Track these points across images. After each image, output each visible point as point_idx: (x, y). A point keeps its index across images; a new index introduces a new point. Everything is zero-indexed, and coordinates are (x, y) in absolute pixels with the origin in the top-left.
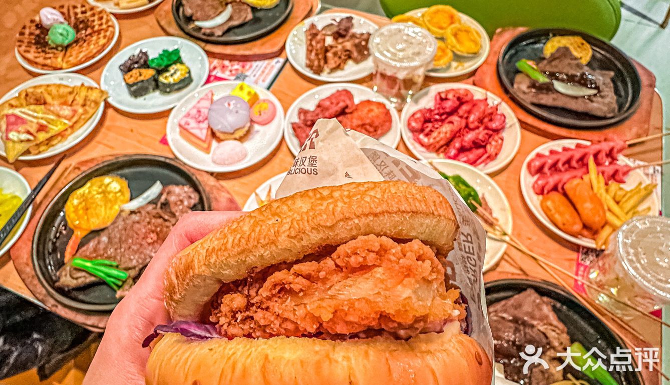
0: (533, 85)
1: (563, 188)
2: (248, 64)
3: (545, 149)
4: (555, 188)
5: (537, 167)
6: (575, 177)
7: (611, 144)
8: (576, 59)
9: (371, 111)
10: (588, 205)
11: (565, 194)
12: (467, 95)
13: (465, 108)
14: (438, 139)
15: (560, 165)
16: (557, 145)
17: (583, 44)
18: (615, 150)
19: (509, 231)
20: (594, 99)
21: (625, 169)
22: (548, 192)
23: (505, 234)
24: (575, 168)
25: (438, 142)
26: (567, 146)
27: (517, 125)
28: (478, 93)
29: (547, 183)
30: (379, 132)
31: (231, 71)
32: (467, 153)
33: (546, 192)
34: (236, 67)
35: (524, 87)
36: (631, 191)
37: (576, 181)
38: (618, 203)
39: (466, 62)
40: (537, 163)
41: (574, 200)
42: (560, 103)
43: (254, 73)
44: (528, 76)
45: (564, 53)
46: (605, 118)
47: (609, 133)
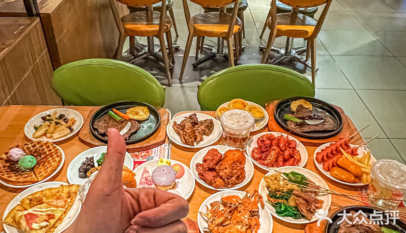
0: (297, 124)
1: (337, 164)
2: (150, 151)
3: (319, 150)
4: (333, 166)
5: (321, 159)
6: (338, 158)
7: (344, 140)
8: (307, 109)
9: (234, 155)
10: (352, 167)
11: (339, 166)
12: (272, 136)
13: (274, 142)
14: (272, 159)
15: (330, 154)
16: (323, 147)
17: (306, 102)
18: (347, 142)
19: (328, 189)
20: (325, 124)
21: (355, 149)
22: (332, 168)
23: (328, 190)
24: (336, 154)
25: (272, 161)
26: (327, 146)
27: (301, 143)
28: (276, 134)
29: (329, 164)
30: (243, 164)
31: (142, 157)
32: (288, 162)
33: (330, 168)
34: (143, 154)
35: (293, 126)
36: (363, 157)
37: (341, 159)
38: (361, 163)
39: (261, 122)
40: (320, 157)
41: (345, 167)
42: (312, 129)
43: (156, 154)
44: (292, 121)
45: (301, 107)
46: (333, 131)
47: (339, 136)
